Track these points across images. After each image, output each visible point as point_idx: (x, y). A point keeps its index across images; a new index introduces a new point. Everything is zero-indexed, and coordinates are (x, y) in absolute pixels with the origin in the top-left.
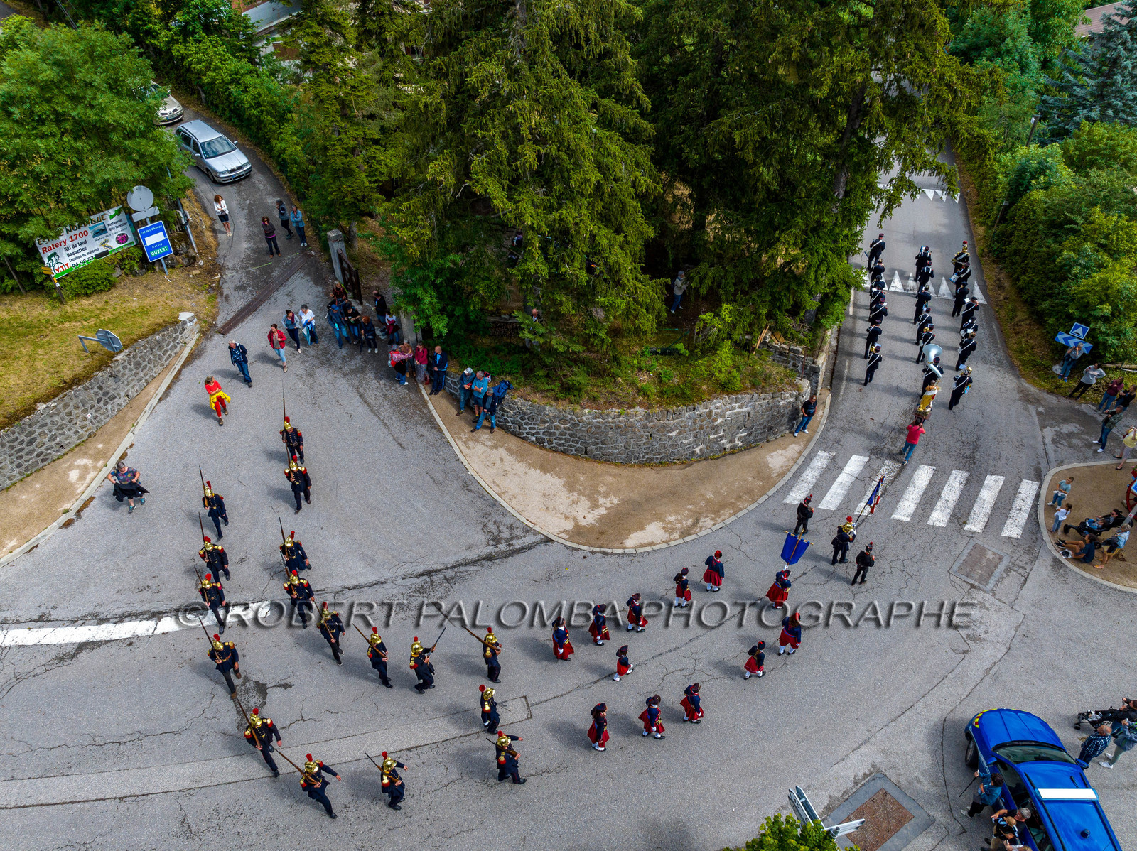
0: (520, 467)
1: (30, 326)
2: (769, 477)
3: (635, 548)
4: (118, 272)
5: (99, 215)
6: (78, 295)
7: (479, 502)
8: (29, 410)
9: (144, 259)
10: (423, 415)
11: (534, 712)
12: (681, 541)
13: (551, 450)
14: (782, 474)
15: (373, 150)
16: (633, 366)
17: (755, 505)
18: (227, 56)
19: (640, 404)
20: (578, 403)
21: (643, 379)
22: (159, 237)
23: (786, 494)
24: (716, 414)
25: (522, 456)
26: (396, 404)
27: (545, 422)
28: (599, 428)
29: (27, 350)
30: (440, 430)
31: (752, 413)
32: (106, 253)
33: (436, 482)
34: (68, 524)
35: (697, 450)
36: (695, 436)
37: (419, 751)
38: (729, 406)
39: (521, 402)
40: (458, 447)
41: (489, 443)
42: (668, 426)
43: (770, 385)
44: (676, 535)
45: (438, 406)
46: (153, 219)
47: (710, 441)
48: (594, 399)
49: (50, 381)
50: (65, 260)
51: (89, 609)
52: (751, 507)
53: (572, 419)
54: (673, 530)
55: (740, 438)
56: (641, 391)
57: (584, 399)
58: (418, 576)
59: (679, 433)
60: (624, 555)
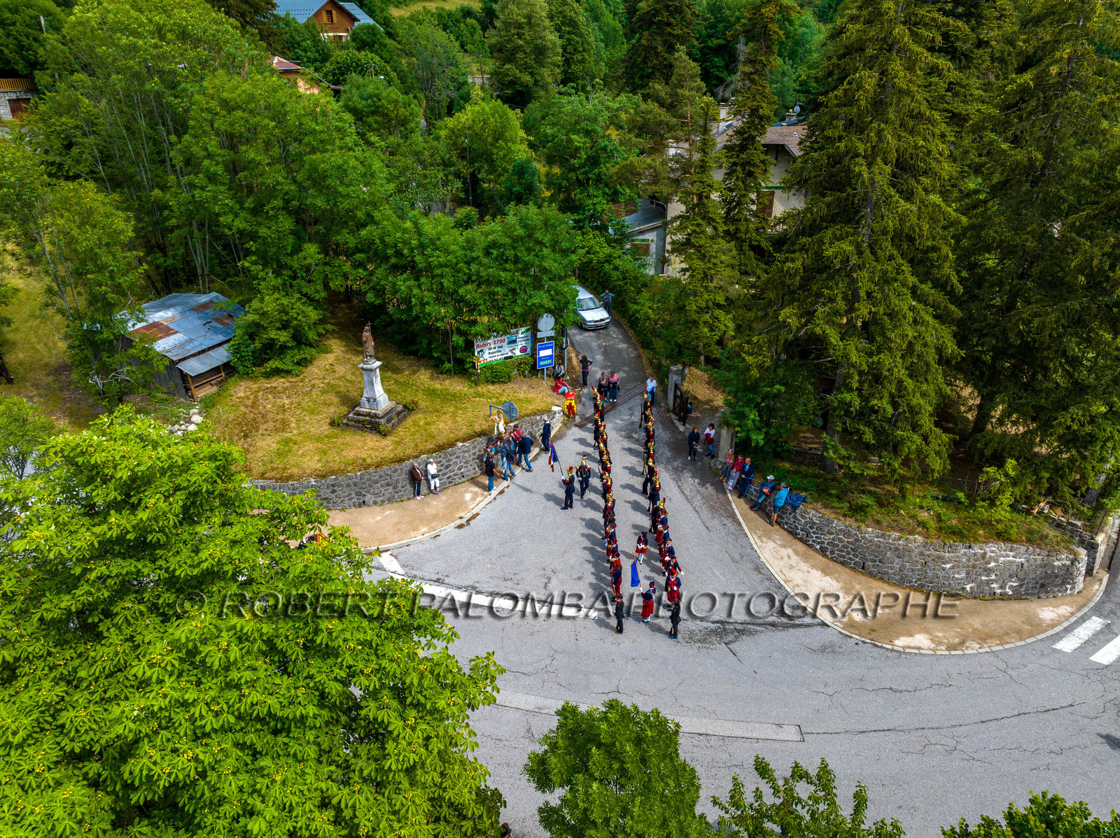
0: (804, 566)
1: (454, 396)
2: (1040, 625)
3: (903, 647)
4: (515, 372)
5: (515, 330)
6: (487, 382)
7: (767, 583)
8: (452, 445)
9: (534, 367)
10: (726, 510)
11: (806, 738)
12: (947, 653)
13: (832, 559)
14: (1053, 626)
15: (717, 312)
16: (915, 504)
17: (1023, 643)
18: (605, 245)
19: (918, 533)
20: (863, 521)
21: (924, 516)
22: (548, 352)
23: (1054, 642)
24: (990, 557)
25: (806, 558)
26: (706, 499)
27: (832, 534)
28: (879, 547)
29: (451, 409)
30: (740, 524)
31: (1026, 565)
32: (511, 357)
33: (734, 560)
34: (461, 526)
35: (968, 587)
36: (968, 573)
37: (708, 737)
38: (1003, 553)
39: (812, 512)
40: (753, 539)
41: (779, 542)
42: (943, 558)
43: (1046, 545)
44: (943, 648)
45: (739, 506)
46: (549, 338)
47: (981, 581)
48: (878, 522)
49: (465, 430)
50: (486, 356)
51: (471, 583)
52: (1019, 644)
53: (856, 534)
54: (940, 643)
55: (1011, 587)
56: (922, 524)
57: (869, 521)
58: (714, 622)
59: (953, 567)
60: (892, 650)
